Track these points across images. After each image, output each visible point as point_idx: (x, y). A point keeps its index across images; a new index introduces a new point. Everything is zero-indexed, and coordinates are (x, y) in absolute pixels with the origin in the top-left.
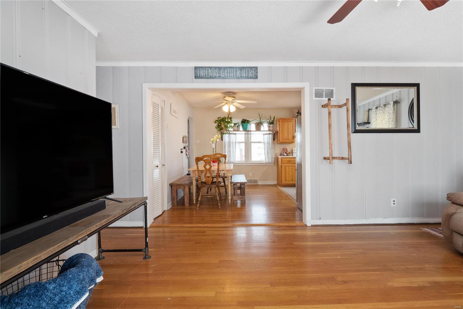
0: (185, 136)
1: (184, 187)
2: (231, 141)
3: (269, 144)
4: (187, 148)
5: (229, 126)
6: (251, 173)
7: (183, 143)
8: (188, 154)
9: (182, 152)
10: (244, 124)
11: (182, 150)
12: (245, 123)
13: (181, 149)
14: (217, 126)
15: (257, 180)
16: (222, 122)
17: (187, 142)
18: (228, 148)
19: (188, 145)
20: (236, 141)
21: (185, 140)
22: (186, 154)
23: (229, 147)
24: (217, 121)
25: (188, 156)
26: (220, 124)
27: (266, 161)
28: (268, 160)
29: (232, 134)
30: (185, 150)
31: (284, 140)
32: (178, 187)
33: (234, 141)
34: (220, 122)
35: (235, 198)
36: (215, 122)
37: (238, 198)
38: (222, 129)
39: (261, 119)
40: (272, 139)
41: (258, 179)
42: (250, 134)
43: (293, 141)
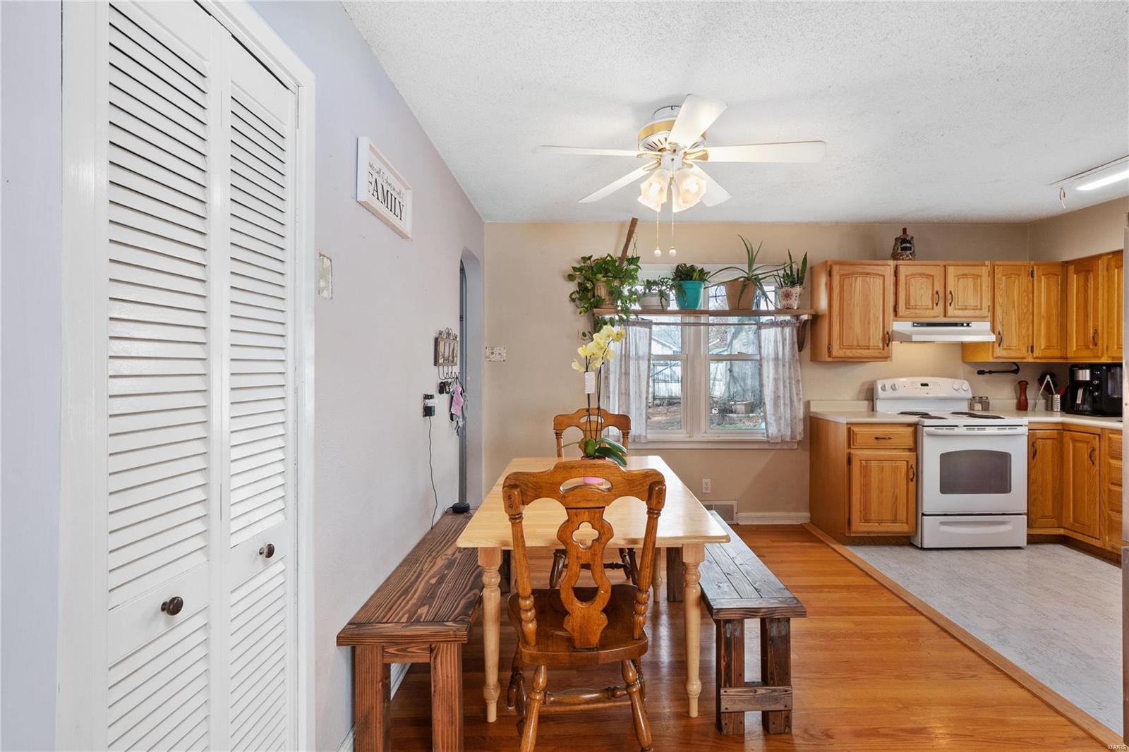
0: (449, 334)
1: (431, 651)
2: (633, 353)
3: (781, 363)
4: (456, 388)
5: (626, 293)
6: (709, 481)
7: (436, 362)
8: (459, 413)
9: (428, 411)
10: (688, 285)
11: (430, 403)
12: (691, 279)
13: (427, 397)
14: (578, 292)
15: (732, 506)
16: (600, 276)
17: (458, 360)
18: (620, 380)
19: (461, 373)
20: (650, 353)
21: (444, 349)
22: (452, 415)
23: (623, 378)
24: (580, 270)
25: (461, 424)
26: (589, 285)
27: (770, 432)
28: (779, 430)
29: (634, 324)
30: (446, 397)
31: (851, 347)
32: (391, 650)
33: (643, 350)
34: (595, 274)
35: (731, 698)
36: (571, 278)
37: (749, 702)
38: (598, 304)
39: (755, 266)
40: (793, 344)
41: (735, 503)
42: (704, 324)
43: (886, 355)
